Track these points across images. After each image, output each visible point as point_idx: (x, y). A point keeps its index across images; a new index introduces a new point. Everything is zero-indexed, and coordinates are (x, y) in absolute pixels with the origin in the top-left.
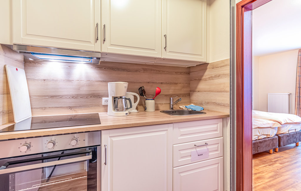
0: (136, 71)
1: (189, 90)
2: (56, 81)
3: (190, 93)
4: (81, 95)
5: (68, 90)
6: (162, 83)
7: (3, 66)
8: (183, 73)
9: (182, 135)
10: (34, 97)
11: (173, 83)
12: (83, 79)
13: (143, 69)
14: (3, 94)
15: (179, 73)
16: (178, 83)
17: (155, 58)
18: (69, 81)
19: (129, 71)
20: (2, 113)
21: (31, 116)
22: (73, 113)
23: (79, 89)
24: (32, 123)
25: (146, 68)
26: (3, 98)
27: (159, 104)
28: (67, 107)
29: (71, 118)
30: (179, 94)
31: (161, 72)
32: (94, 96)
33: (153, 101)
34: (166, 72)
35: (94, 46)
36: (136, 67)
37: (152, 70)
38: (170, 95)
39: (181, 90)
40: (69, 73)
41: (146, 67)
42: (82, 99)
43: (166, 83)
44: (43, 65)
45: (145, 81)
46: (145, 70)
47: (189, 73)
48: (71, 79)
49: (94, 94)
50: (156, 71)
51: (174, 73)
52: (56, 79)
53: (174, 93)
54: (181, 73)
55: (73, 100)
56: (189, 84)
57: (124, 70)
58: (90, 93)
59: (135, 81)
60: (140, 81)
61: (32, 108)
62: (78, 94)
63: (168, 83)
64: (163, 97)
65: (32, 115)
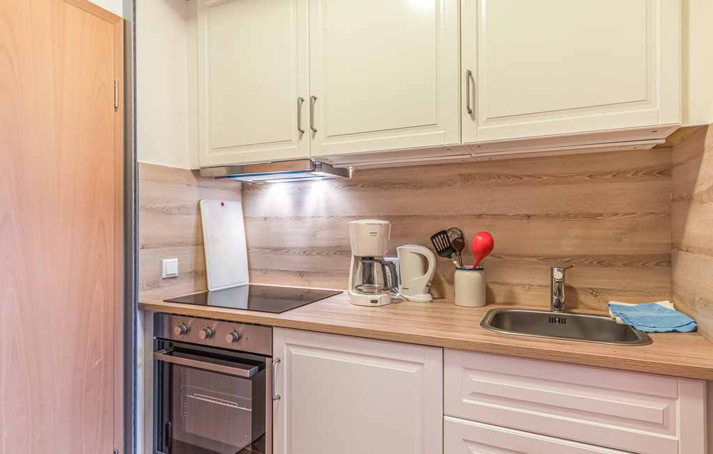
0: (441, 184)
1: (670, 241)
2: (281, 219)
3: (670, 255)
4: (318, 248)
5: (296, 236)
6: (529, 217)
7: (196, 203)
8: (629, 175)
9: (475, 394)
10: (254, 250)
11: (576, 216)
12: (322, 215)
13: (460, 175)
14: (196, 245)
15: (610, 176)
16: (601, 215)
17: (448, 149)
18: (299, 218)
19: (421, 187)
20: (193, 274)
21: (247, 282)
22: (305, 286)
23: (315, 236)
24: (250, 296)
25: (471, 174)
26: (196, 251)
27: (517, 285)
28: (296, 272)
29: (302, 295)
30: (610, 256)
31: (525, 179)
32: (341, 251)
33: (476, 275)
34: (544, 178)
35: (297, 147)
36: (439, 174)
37: (490, 176)
38: (563, 257)
39: (620, 240)
40: (298, 202)
41: (472, 171)
42: (318, 257)
43: (548, 216)
44: (263, 190)
45: (468, 212)
46: (466, 179)
47: (665, 171)
48: (302, 215)
49: (340, 246)
50: (508, 177)
51: (582, 177)
52: (280, 217)
53: (581, 252)
54: (617, 175)
55: (304, 258)
56: (669, 215)
57: (406, 185)
58: (335, 245)
59: (437, 214)
60: (452, 213)
61: (250, 269)
62: (312, 247)
63: (557, 216)
64: (533, 263)
65: (250, 281)
